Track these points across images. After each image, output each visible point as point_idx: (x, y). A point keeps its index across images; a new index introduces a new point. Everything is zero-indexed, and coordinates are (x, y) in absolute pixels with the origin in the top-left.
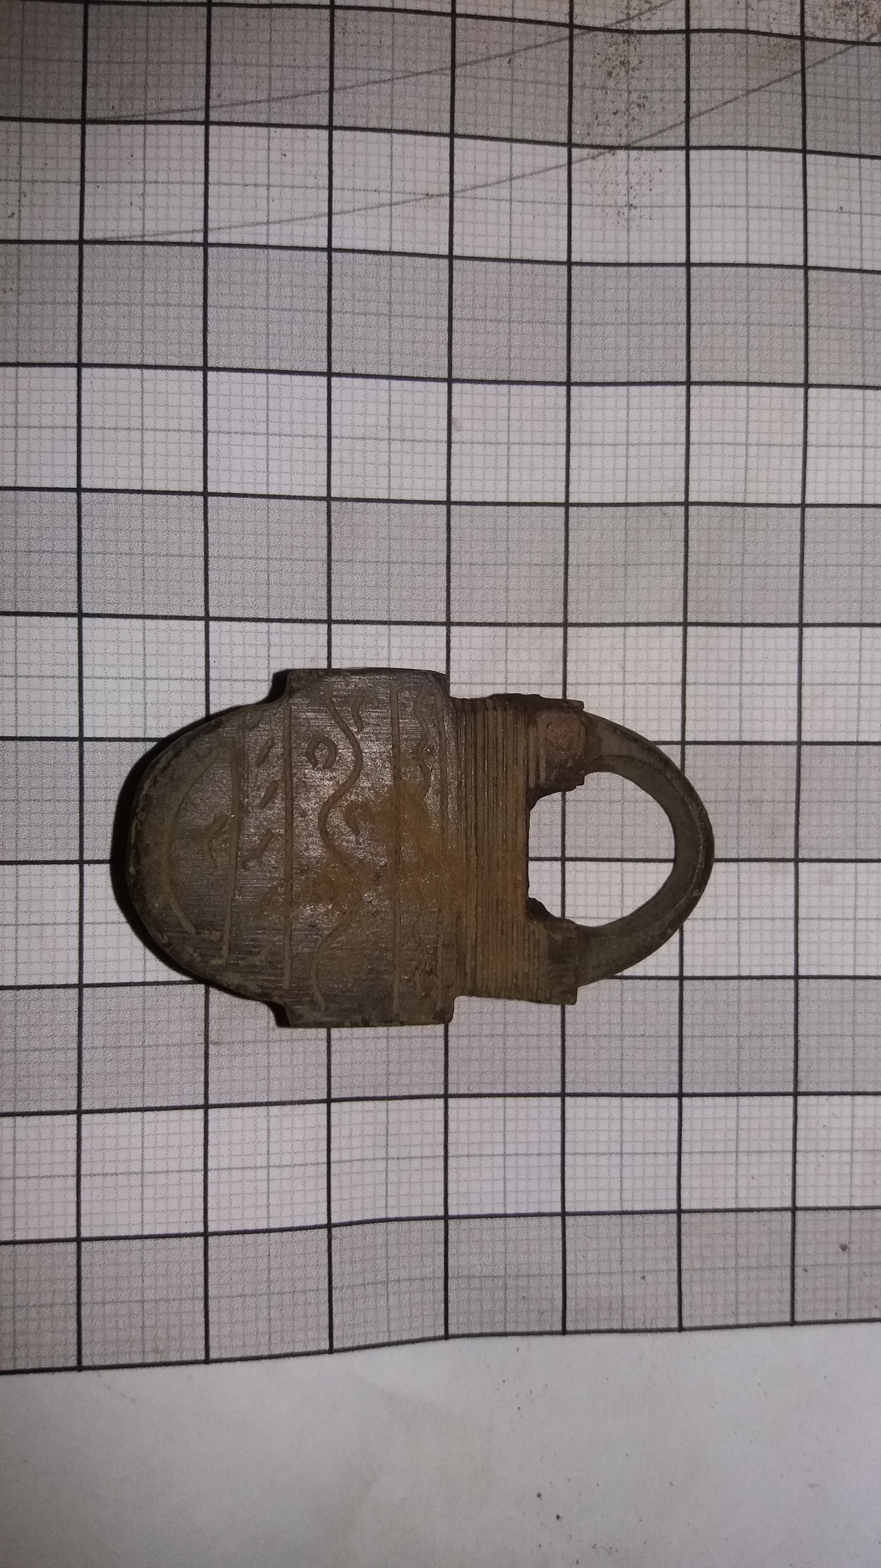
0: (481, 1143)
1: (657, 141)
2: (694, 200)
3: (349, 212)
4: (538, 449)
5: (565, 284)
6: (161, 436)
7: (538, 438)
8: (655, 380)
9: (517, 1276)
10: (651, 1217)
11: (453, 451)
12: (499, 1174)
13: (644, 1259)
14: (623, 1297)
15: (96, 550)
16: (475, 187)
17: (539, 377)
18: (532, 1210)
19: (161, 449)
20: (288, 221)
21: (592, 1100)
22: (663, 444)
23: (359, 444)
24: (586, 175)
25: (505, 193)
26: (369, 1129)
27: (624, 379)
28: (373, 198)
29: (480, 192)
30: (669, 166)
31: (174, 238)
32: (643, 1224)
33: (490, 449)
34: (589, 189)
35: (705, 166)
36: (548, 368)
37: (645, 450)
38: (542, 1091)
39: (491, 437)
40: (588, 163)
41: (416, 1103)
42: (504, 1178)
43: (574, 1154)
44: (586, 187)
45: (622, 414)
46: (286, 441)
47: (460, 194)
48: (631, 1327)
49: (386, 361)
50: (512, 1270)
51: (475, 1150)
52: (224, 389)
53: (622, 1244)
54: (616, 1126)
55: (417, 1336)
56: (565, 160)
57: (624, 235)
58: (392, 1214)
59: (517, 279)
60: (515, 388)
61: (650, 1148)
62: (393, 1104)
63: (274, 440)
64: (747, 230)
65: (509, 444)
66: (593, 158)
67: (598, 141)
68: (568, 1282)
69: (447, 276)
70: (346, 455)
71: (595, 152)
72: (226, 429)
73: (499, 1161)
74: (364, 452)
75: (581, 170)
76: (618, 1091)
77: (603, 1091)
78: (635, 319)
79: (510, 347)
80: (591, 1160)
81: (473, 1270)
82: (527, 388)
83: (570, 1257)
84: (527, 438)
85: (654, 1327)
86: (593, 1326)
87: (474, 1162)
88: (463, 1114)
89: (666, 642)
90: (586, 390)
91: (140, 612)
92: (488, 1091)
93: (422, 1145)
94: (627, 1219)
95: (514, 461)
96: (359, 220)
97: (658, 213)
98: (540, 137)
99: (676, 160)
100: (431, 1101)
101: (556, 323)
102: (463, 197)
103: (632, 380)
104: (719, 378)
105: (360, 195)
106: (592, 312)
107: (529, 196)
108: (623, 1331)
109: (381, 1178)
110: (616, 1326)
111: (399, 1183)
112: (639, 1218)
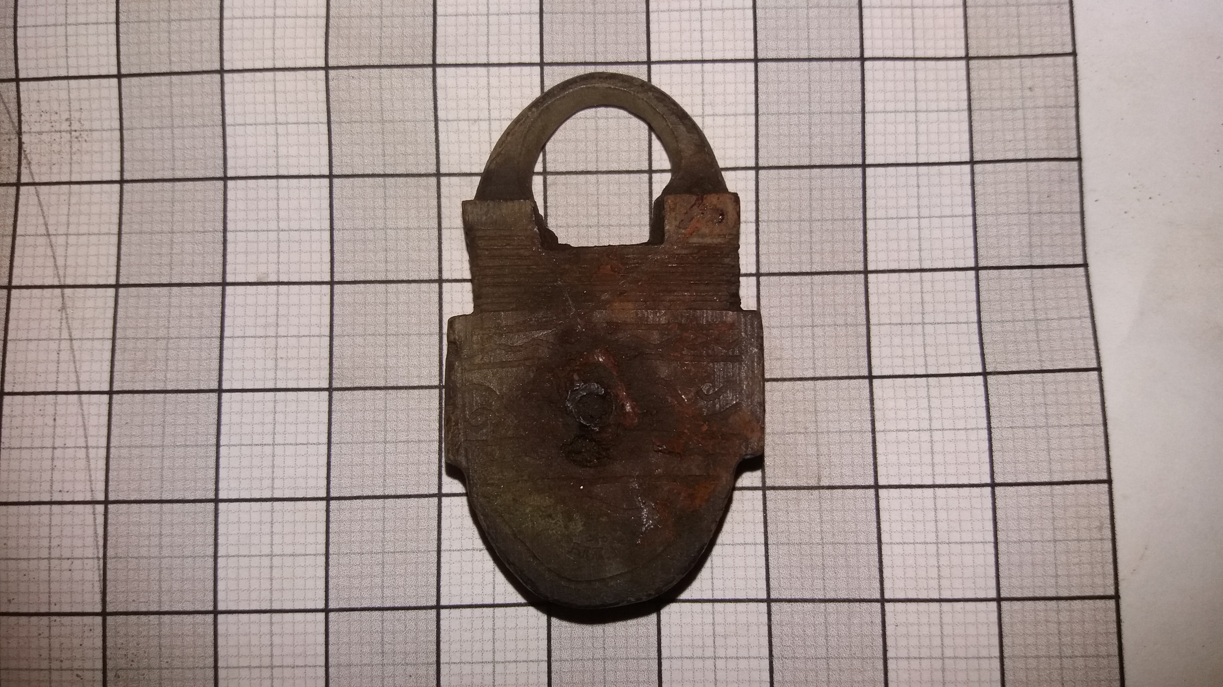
0: (909, 240)
1: (13, 106)
2: (63, 73)
3: (77, 377)
4: (283, 204)
5: (139, 185)
6: (277, 539)
7: (272, 204)
8: (220, 101)
9: (1029, 203)
10: (973, 83)
11: (286, 280)
12: (936, 222)
13: (1011, 90)
14: (1046, 107)
15: (380, 594)
16: (56, 266)
17: (220, 205)
18: (969, 192)
19: (288, 539)
20: (85, 430)
21: (869, 140)
22: (275, 91)
23: (281, 364)
24: (44, 169)
25: (61, 240)
26: (897, 341)
27: (219, 130)
28: (65, 356)
29: (60, 262)
30: (35, 96)
31: (100, 531)
32: (980, 90)
33: (284, 246)
34: (56, 166)
35: (32, 64)
36: (212, 197)
37: (280, 108)
38: (860, 185)
39: (273, 247)
40: (34, 168)
41: (872, 299)
42: (941, 217)
43: (917, 154)
44: (55, 169)
45: (250, 129)
46: (279, 428)
47: (62, 279)
48: (1073, 99)
49: (208, 341)
50: (1024, 208)
51: (915, 245)
52: (234, 484)
53: (998, 109)
54: (891, 117)
55: (1085, 292)
56: (32, 189)
57: (96, 135)
58: (975, 318)
59: (136, 227)
60: (230, 227)
61: (911, 85)
62: (873, 320)
63: (279, 439)
64: (86, 24)
65: (279, 230)
66: (29, 163)
67: (15, 160)
68: (1033, 157)
69: (133, 289)
70: (292, 374)
71: (24, 162)
72: (270, 481)
73: (924, 222)
74: (288, 359)
75: (40, 174)
76: (860, 116)
77: (860, 130)
78: (167, 122)
79: (194, 232)
80: (922, 139)
81: (1025, 243)
82: (230, 215)
83: (1011, 156)
84: (273, 214)
85: (1072, 78)
86: (1073, 133)
87: (925, 245)
88: (882, 256)
89: (451, 82)
90: (230, 163)
91: (435, 554)
92: (861, 234)
93: (910, 293)
94: (974, 106)
95: (294, 225)
96: (85, 367)
97: (75, 105)
98: (11, 210)
99: (28, 90)
100: (870, 286)
101: (173, 192)
102: (64, 277)
103: (220, 122)
104: (216, 44)
105: (63, 367)
106: (164, 160)
107: (64, 219)
108: (1077, 106)
109: (941, 329)
110: (1073, 112)
111: (945, 312)
112: (974, 95)
